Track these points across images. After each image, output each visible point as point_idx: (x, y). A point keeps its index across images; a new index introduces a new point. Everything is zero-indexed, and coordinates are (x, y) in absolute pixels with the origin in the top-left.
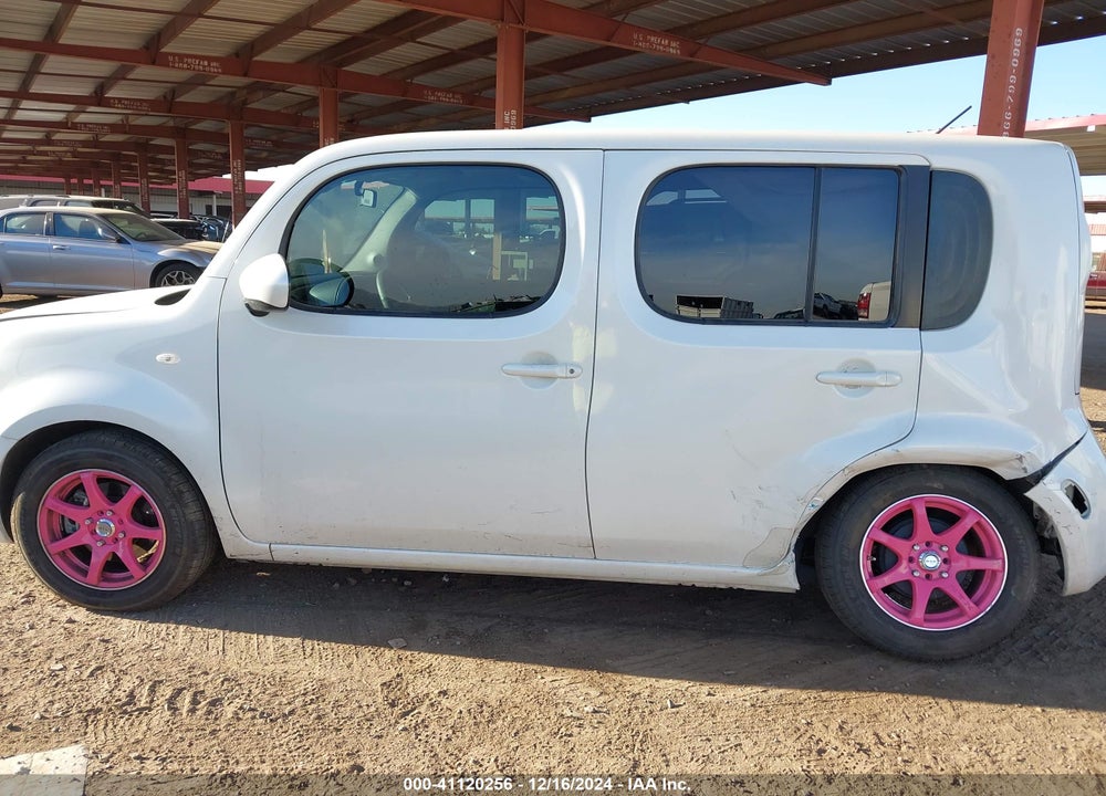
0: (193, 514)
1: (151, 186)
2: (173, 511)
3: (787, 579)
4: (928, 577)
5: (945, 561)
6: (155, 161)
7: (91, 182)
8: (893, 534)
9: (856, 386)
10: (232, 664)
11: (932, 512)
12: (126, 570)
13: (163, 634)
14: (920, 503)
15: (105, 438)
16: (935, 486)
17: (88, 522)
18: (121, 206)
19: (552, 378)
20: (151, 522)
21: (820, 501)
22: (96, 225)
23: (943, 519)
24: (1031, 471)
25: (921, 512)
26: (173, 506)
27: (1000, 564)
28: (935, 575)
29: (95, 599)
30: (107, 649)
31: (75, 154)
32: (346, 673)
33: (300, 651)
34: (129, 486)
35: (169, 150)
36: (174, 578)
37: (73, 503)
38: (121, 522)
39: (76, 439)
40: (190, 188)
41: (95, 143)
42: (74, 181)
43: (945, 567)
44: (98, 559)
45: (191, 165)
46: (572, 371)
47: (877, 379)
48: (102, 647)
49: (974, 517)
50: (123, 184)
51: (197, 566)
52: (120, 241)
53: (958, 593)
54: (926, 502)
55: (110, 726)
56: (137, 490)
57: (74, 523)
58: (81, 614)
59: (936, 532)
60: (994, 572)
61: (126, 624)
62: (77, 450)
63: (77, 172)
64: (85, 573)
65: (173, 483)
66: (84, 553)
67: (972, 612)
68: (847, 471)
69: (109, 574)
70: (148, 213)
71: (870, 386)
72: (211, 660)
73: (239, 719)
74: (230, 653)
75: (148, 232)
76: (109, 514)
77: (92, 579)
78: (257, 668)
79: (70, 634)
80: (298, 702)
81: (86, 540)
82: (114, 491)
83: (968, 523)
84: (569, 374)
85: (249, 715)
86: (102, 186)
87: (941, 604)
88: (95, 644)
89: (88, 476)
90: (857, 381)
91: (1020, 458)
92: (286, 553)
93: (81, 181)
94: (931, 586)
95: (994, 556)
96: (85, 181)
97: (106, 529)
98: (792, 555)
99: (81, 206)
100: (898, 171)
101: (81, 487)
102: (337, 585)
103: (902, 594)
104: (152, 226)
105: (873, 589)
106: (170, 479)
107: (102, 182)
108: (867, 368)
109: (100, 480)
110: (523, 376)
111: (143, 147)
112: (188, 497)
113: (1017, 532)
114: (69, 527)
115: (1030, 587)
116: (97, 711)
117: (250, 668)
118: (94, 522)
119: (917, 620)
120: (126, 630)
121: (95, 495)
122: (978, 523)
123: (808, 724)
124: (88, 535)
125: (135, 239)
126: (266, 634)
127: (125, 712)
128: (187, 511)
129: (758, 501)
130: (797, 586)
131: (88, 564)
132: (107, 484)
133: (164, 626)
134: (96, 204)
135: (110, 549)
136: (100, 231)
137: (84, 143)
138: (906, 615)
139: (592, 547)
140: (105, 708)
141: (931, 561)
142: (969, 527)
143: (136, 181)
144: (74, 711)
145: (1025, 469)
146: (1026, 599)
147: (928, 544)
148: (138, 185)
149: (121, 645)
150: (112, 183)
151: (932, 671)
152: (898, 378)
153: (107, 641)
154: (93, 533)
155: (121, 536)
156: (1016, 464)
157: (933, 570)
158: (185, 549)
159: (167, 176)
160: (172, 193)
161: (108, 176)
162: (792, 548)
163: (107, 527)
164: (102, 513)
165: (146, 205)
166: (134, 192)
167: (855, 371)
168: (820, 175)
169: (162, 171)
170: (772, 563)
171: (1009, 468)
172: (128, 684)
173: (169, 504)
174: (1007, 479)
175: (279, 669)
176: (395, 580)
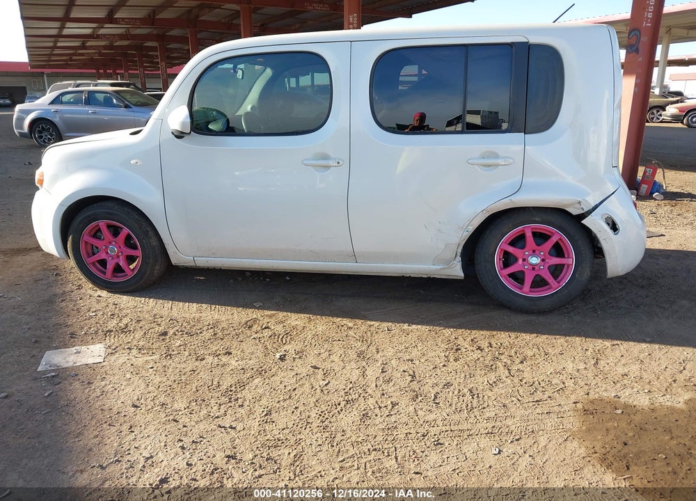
0: (154, 242)
1: (145, 72)
2: (144, 241)
3: (457, 271)
4: (533, 269)
5: (543, 260)
6: (147, 56)
7: (111, 71)
8: (515, 247)
9: (490, 166)
10: (175, 313)
11: (535, 234)
12: (124, 272)
13: (143, 302)
14: (528, 229)
15: (110, 204)
16: (537, 219)
17: (104, 248)
18: (127, 85)
19: (328, 167)
20: (135, 247)
21: (472, 229)
22: (113, 98)
23: (541, 237)
24: (586, 210)
25: (529, 234)
26: (144, 238)
27: (571, 261)
28: (537, 268)
29: (109, 285)
30: (116, 308)
31: (100, 54)
32: (230, 317)
33: (209, 308)
34: (122, 228)
35: (154, 49)
36: (147, 275)
37: (96, 238)
38: (120, 247)
39: (95, 205)
40: (168, 72)
41: (111, 47)
42: (101, 71)
43: (543, 263)
44: (110, 266)
45: (168, 57)
46: (338, 163)
47: (501, 162)
48: (114, 306)
49: (557, 235)
50: (129, 72)
51: (158, 269)
52: (127, 106)
53: (548, 277)
54: (532, 229)
55: (117, 337)
56: (126, 231)
57: (97, 248)
58: (104, 293)
59: (538, 245)
60: (568, 265)
61: (125, 298)
62: (96, 211)
63: (101, 65)
64: (105, 273)
65: (143, 227)
66: (103, 263)
67: (555, 287)
68: (484, 212)
69: (116, 274)
70: (144, 89)
71: (497, 165)
72: (165, 312)
73: (176, 335)
74: (174, 309)
75: (142, 100)
76: (114, 243)
77: (108, 276)
78: (187, 315)
79: (98, 302)
80: (205, 328)
81: (103, 256)
82: (115, 231)
83: (554, 239)
84: (337, 165)
85: (181, 333)
86: (118, 74)
87: (539, 283)
88: (111, 305)
89: (102, 224)
90: (489, 162)
91: (579, 203)
92: (202, 262)
93: (105, 71)
94: (535, 273)
95: (569, 257)
96: (108, 71)
97: (113, 251)
98: (459, 258)
99: (104, 86)
100: (511, 45)
101: (99, 230)
102: (231, 281)
103: (518, 278)
104: (144, 97)
105: (502, 275)
106: (142, 225)
107: (118, 71)
108: (496, 156)
109: (109, 226)
110: (314, 166)
111: (140, 48)
112: (151, 234)
113: (580, 243)
114: (96, 251)
115: (586, 273)
116: (111, 331)
117: (183, 315)
118: (107, 248)
119: (526, 291)
120: (125, 301)
121: (106, 233)
122: (560, 239)
123: (456, 338)
124: (104, 253)
125: (135, 105)
126: (193, 302)
127: (124, 332)
128: (151, 241)
129: (438, 230)
130: (462, 275)
131: (106, 269)
132: (112, 229)
133: (143, 299)
134: (113, 85)
135: (116, 261)
136: (114, 101)
137: (105, 47)
138: (521, 289)
139: (354, 256)
140: (114, 330)
141: (534, 260)
142: (555, 241)
143: (137, 70)
144: (100, 331)
145: (583, 209)
146: (584, 279)
147: (534, 251)
148: (138, 72)
149: (122, 306)
150: (123, 72)
151: (533, 318)
152: (512, 161)
153: (116, 304)
154: (107, 253)
155: (120, 254)
156: (578, 206)
157: (536, 265)
158: (151, 260)
159: (155, 66)
160: (157, 77)
161: (120, 67)
162: (459, 254)
163: (113, 249)
164: (110, 243)
165: (144, 84)
166: (136, 76)
167: (488, 157)
168: (467, 50)
169: (152, 63)
170: (448, 262)
171: (576, 208)
172: (125, 321)
173: (142, 237)
174: (574, 214)
175: (197, 315)
176: (262, 278)
